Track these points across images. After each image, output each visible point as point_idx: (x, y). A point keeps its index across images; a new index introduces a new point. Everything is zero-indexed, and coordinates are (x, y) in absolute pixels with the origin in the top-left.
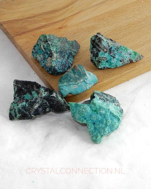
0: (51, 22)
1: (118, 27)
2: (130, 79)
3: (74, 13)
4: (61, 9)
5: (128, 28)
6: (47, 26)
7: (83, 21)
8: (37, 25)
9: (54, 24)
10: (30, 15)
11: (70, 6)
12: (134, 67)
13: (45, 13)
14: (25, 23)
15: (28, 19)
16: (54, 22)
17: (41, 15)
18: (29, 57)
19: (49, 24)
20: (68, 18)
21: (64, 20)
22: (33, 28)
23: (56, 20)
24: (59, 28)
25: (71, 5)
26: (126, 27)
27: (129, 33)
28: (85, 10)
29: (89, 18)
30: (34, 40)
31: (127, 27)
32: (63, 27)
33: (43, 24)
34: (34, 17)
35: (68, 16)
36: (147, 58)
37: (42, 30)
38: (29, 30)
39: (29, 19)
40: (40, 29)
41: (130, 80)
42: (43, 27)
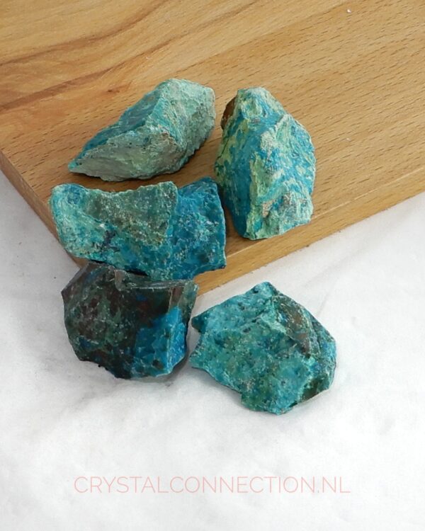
0: (84, 73)
1: (278, 89)
2: (312, 243)
3: (149, 46)
4: (113, 33)
5: (307, 92)
6: (74, 84)
7: (178, 72)
8: (46, 83)
9: (92, 79)
10: (21, 53)
11: (139, 23)
12: (326, 210)
13: (67, 46)
14: (9, 77)
15: (16, 64)
16: (94, 72)
17: (54, 50)
18: (24, 178)
19: (80, 78)
20: (132, 60)
21: (120, 66)
22: (34, 91)
23: (97, 68)
24: (110, 91)
25: (140, 20)
26: (303, 87)
27: (309, 107)
28: (182, 36)
29: (196, 61)
30: (39, 129)
31: (304, 90)
32: (121, 87)
33: (61, 78)
34: (34, 56)
35: (133, 54)
36: (360, 182)
37: (60, 96)
38: (21, 96)
39: (21, 65)
40: (53, 95)
41: (312, 246)
42: (63, 90)
